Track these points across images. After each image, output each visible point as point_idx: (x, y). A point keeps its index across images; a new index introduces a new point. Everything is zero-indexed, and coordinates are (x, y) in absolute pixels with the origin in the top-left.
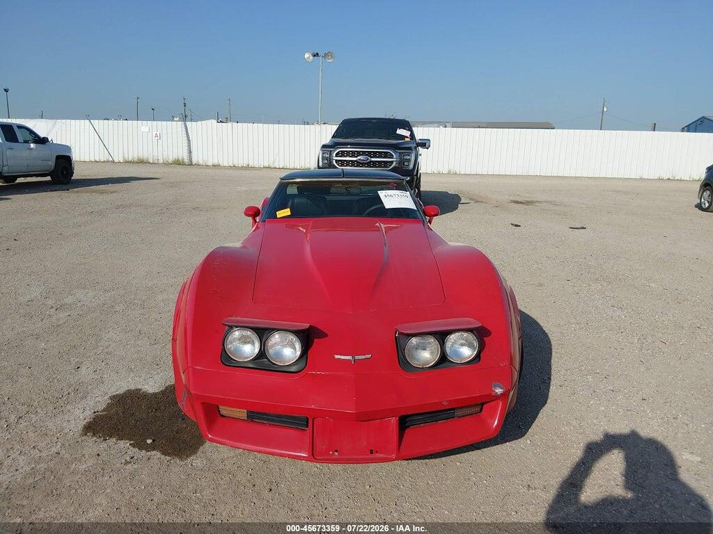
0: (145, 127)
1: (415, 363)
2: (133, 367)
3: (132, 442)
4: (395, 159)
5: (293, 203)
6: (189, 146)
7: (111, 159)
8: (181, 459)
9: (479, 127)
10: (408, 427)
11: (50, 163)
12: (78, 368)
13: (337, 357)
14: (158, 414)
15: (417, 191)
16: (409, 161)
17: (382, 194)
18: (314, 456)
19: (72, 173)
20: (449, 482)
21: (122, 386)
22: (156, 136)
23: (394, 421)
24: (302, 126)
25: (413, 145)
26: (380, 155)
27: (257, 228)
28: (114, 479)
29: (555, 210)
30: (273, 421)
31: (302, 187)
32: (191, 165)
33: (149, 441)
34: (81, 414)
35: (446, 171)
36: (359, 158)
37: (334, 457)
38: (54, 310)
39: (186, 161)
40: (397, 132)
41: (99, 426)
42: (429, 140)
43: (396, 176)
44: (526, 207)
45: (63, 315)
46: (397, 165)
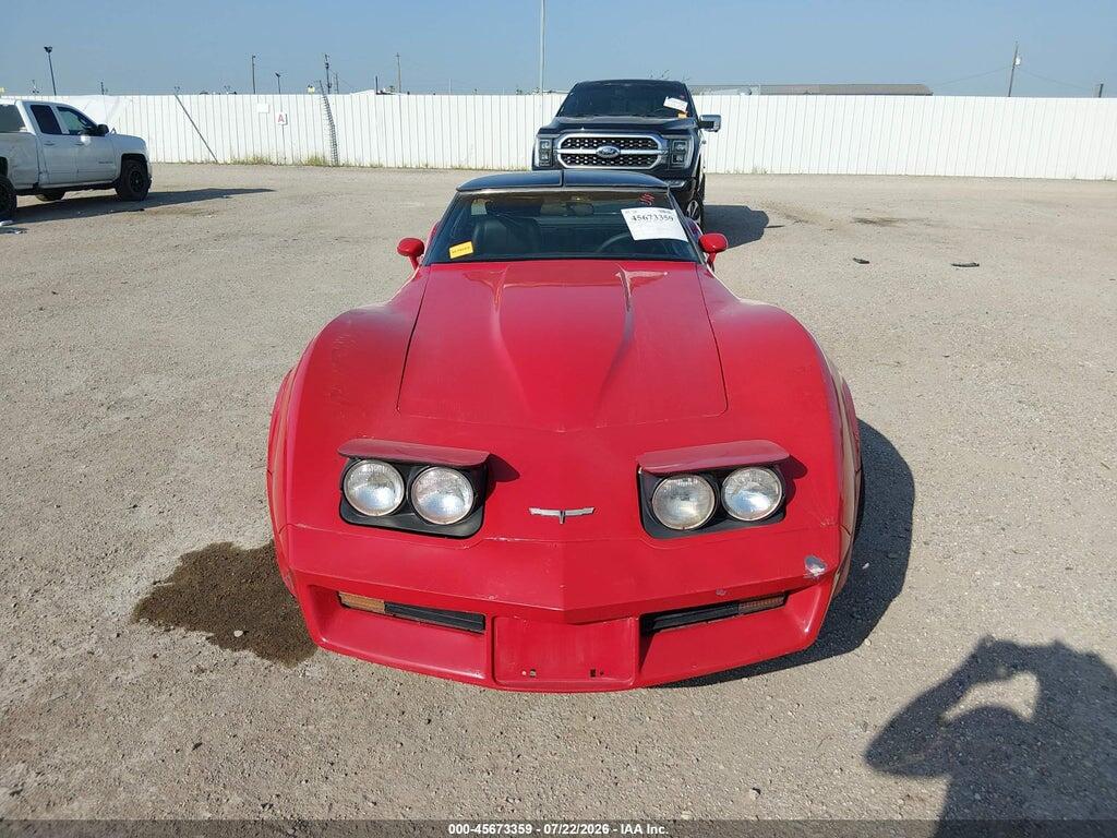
0: (261, 104)
1: (669, 523)
2: (222, 505)
3: (211, 634)
4: (660, 151)
5: (482, 230)
6: (333, 135)
7: (212, 159)
8: (288, 664)
9: (807, 93)
10: (658, 630)
11: (114, 167)
12: (135, 506)
13: (534, 511)
14: (256, 586)
15: (697, 205)
16: (684, 153)
17: (628, 214)
18: (494, 679)
19: (149, 183)
20: (727, 713)
21: (200, 538)
22: (281, 119)
23: (631, 623)
24: (513, 98)
25: (691, 126)
26: (635, 144)
27: (418, 276)
28: (178, 698)
29: (929, 235)
30: (428, 617)
31: (495, 204)
32: (338, 166)
33: (238, 633)
34: (133, 584)
35: (748, 170)
36: (600, 149)
37: (530, 681)
38: (104, 409)
39: (329, 159)
40: (665, 105)
41: (161, 607)
42: (719, 116)
43: (654, 182)
44: (881, 229)
45: (117, 418)
46: (664, 162)
